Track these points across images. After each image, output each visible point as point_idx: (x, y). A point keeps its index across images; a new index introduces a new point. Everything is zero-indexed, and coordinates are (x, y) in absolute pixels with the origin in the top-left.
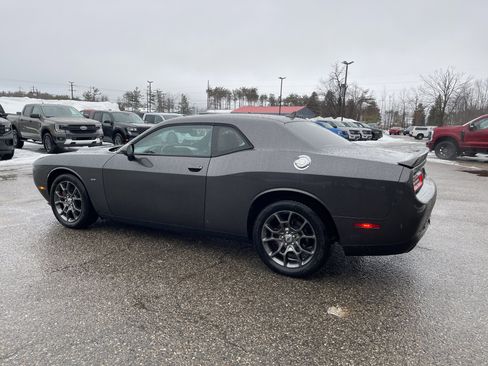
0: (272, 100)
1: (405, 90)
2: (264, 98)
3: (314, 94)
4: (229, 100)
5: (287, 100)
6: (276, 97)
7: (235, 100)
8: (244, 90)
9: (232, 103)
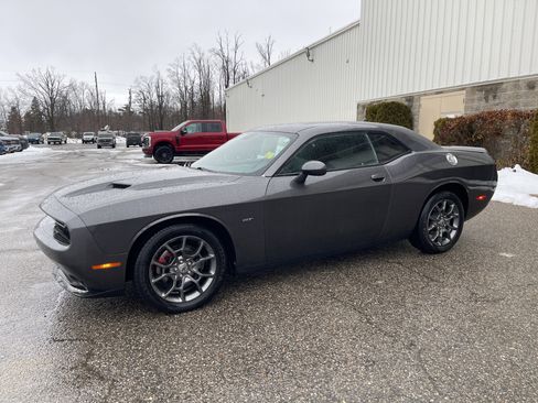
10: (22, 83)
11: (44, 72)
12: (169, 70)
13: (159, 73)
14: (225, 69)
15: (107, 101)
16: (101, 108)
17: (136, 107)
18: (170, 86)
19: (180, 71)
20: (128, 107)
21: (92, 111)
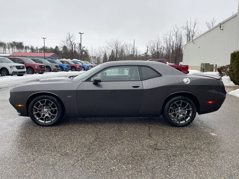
0: (32, 49)
1: (100, 47)
2: (27, 48)
3: (57, 47)
4: (5, 48)
5: (41, 50)
6: (35, 48)
7: (9, 48)
8: (14, 43)
9: (7, 50)
10: (107, 45)
11: (115, 40)
12: (163, 37)
13: (159, 39)
14: (188, 35)
15: (138, 51)
16: (135, 54)
17: (149, 53)
18: (163, 44)
19: (168, 37)
20: (146, 53)
21: (132, 55)
